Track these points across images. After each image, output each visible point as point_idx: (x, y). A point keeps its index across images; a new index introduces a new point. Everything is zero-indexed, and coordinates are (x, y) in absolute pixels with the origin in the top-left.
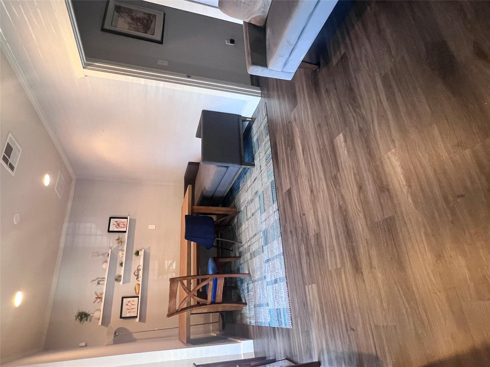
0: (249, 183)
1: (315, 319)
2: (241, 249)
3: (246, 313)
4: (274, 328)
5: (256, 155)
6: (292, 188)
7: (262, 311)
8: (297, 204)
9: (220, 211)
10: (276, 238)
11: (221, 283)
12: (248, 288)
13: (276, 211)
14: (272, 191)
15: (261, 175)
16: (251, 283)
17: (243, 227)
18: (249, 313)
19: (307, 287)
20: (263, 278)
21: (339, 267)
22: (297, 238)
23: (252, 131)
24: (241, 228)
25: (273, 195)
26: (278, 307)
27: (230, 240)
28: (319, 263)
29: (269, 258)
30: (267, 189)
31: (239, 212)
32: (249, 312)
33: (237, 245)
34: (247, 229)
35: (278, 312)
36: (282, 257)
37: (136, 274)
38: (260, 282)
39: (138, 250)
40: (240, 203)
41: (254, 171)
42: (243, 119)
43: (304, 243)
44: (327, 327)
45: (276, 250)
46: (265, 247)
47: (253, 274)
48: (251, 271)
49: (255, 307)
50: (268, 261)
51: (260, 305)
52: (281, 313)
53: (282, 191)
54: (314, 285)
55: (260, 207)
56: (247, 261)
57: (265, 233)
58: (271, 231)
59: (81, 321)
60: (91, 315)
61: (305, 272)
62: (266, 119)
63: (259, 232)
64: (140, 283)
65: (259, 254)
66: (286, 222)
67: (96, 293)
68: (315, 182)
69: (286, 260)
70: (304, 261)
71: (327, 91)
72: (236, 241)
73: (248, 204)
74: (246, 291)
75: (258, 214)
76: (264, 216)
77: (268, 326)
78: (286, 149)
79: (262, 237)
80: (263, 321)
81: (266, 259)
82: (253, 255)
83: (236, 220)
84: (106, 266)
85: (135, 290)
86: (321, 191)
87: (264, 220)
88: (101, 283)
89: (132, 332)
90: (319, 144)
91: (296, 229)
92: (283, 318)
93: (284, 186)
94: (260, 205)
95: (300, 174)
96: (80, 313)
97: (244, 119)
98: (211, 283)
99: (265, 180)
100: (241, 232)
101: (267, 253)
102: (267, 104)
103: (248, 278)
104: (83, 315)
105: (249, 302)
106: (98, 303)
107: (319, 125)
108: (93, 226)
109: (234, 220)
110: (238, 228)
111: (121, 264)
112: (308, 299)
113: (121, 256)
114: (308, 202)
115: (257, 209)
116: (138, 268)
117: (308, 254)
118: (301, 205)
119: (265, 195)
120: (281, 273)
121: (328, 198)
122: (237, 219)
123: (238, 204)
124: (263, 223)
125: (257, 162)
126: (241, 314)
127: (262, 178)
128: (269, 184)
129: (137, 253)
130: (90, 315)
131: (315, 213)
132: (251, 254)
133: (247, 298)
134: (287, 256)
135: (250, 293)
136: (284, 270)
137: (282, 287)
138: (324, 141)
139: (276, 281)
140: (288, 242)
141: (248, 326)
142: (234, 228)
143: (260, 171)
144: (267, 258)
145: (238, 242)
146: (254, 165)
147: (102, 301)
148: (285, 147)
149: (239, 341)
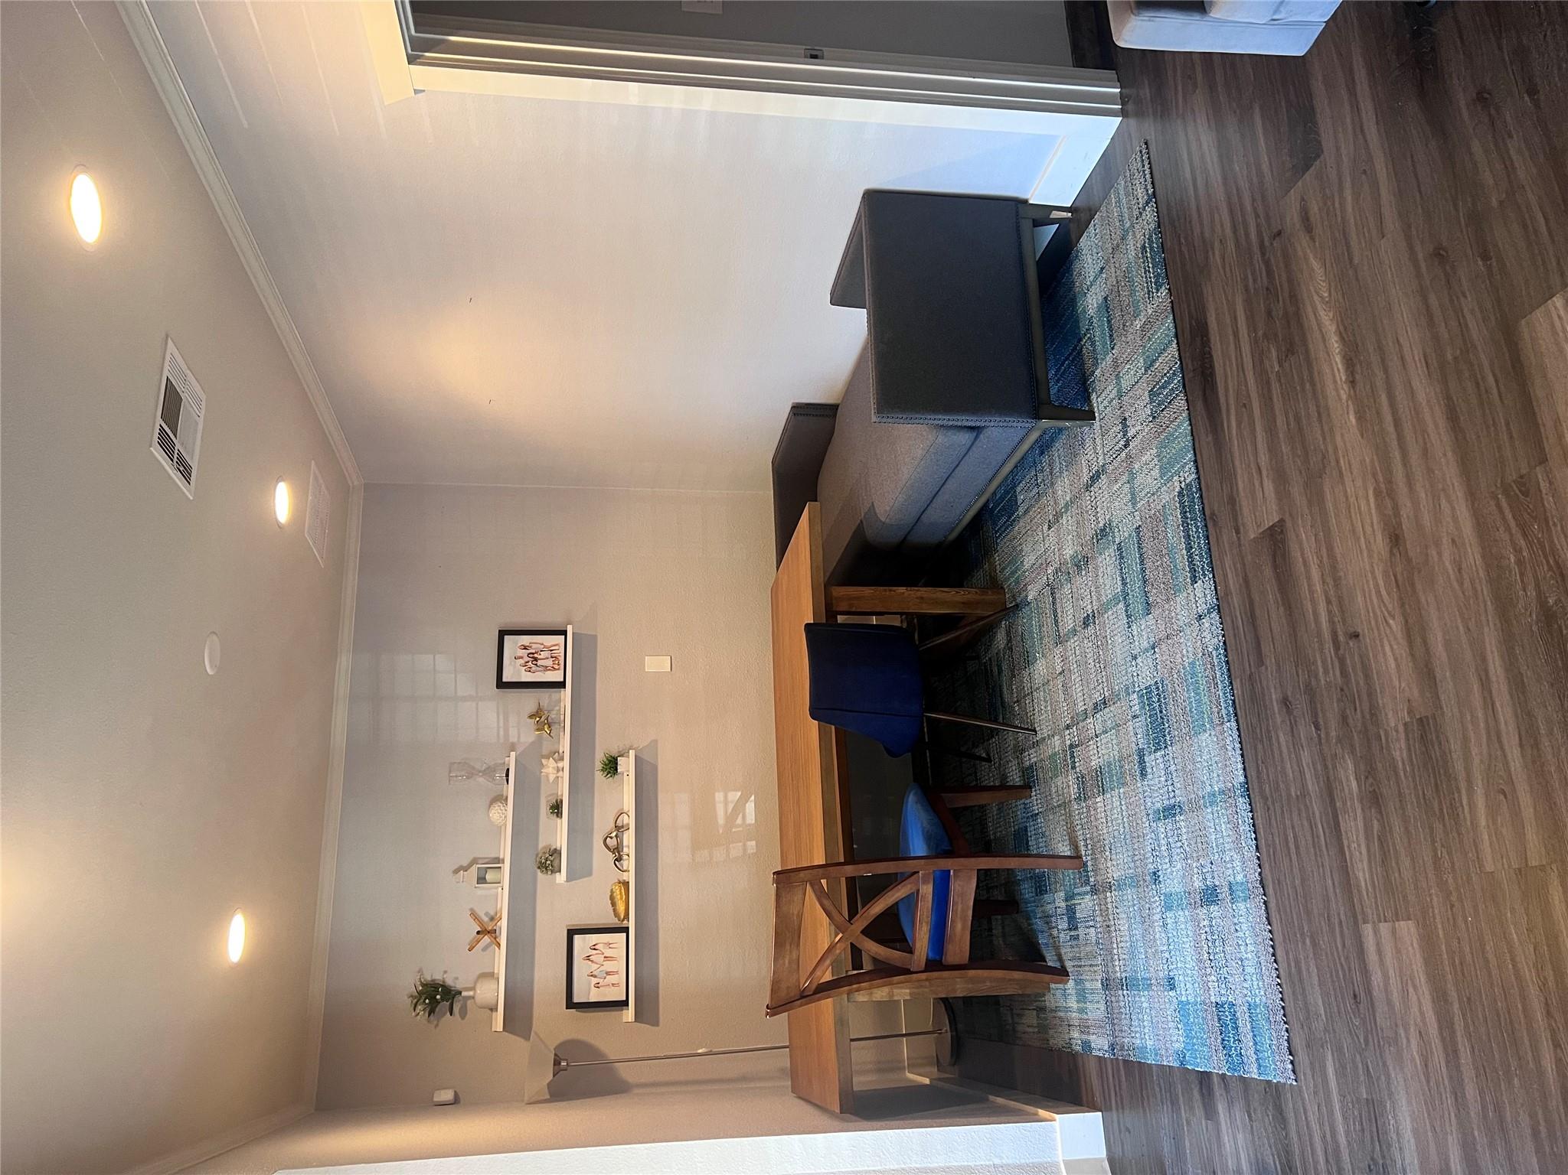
0: (1063, 489)
1: (1413, 1060)
2: (1032, 757)
3: (1067, 1009)
4: (1205, 1077)
5: (1098, 372)
6: (1289, 524)
7: (1145, 1005)
8: (1318, 588)
9: (936, 602)
10: (1211, 721)
11: (964, 891)
12: (1071, 912)
13: (1209, 612)
14: (1186, 531)
15: (1129, 456)
16: (1086, 893)
17: (1040, 668)
18: (1081, 1011)
19: (1368, 930)
20: (1148, 878)
21: (1533, 863)
22: (1317, 728)
23: (1077, 266)
24: (1025, 673)
25: (1189, 548)
26: (1224, 999)
27: (977, 718)
28: (1433, 841)
29: (1172, 801)
30: (1160, 518)
31: (1017, 606)
32: (1081, 1005)
33: (1010, 738)
34: (1059, 681)
35: (1224, 1016)
36: (1242, 803)
37: (612, 843)
38: (1130, 893)
39: (614, 753)
40: (1017, 569)
41: (1088, 443)
42: (1038, 215)
43: (1353, 752)
44: (1471, 1091)
45: (1210, 771)
46: (1153, 757)
47: (1095, 859)
48: (1086, 846)
49: (1106, 985)
50: (1170, 812)
51: (1129, 983)
52: (1240, 1023)
53: (1238, 532)
54: (1408, 930)
55: (1123, 591)
56: (1065, 805)
57: (1155, 700)
58: (1183, 695)
59: (432, 1012)
60: (464, 994)
61: (1362, 872)
62: (1150, 215)
63: (1123, 694)
64: (631, 877)
65: (1124, 784)
66: (1261, 662)
67: (474, 915)
68: (1416, 503)
69: (1258, 814)
70: (1354, 826)
71: (1483, 98)
72: (1004, 724)
73: (1063, 578)
74: (1063, 925)
75: (1115, 618)
76: (1146, 629)
77: (1176, 1064)
78: (1259, 357)
79: (1135, 717)
80: (1149, 1043)
81: (1158, 805)
82: (1094, 783)
83: (1001, 638)
84: (503, 815)
85: (613, 904)
86: (1446, 541)
87: (1145, 644)
88: (488, 877)
89: (612, 1057)
90: (1436, 338)
91: (1310, 692)
92: (1248, 1041)
93: (1246, 511)
94: (1124, 584)
95: (1333, 463)
96: (426, 985)
97: (1042, 215)
98: (927, 890)
99: (1148, 477)
100: (1027, 686)
101: (1163, 779)
102: (1152, 148)
103: (1069, 875)
104: (438, 993)
105: (1080, 966)
106: (485, 949)
107: (1439, 255)
108: (442, 662)
109: (992, 639)
110: (1013, 671)
111: (556, 808)
112: (1377, 979)
113: (552, 778)
114: (1377, 585)
115: (1109, 602)
116: (619, 823)
117: (1374, 799)
118: (1340, 599)
119: (1148, 545)
120: (1237, 864)
121: (1482, 574)
122: (1008, 633)
123: (1007, 572)
124: (1139, 660)
125: (1106, 403)
126: (1042, 1009)
127: (1131, 473)
128: (1168, 496)
129: (611, 766)
130: (460, 993)
131: (1415, 633)
132: (1081, 779)
133: (1066, 952)
134: (1265, 799)
135: (1081, 932)
136: (1251, 854)
137: (1242, 920)
138: (1463, 326)
139: (1210, 896)
140: (1271, 745)
141: (1074, 1056)
142: (995, 669)
143: (1122, 443)
144: (1166, 802)
145: (1017, 727)
146: (1090, 416)
147: (499, 945)
148: (1255, 342)
149: (1042, 1113)
